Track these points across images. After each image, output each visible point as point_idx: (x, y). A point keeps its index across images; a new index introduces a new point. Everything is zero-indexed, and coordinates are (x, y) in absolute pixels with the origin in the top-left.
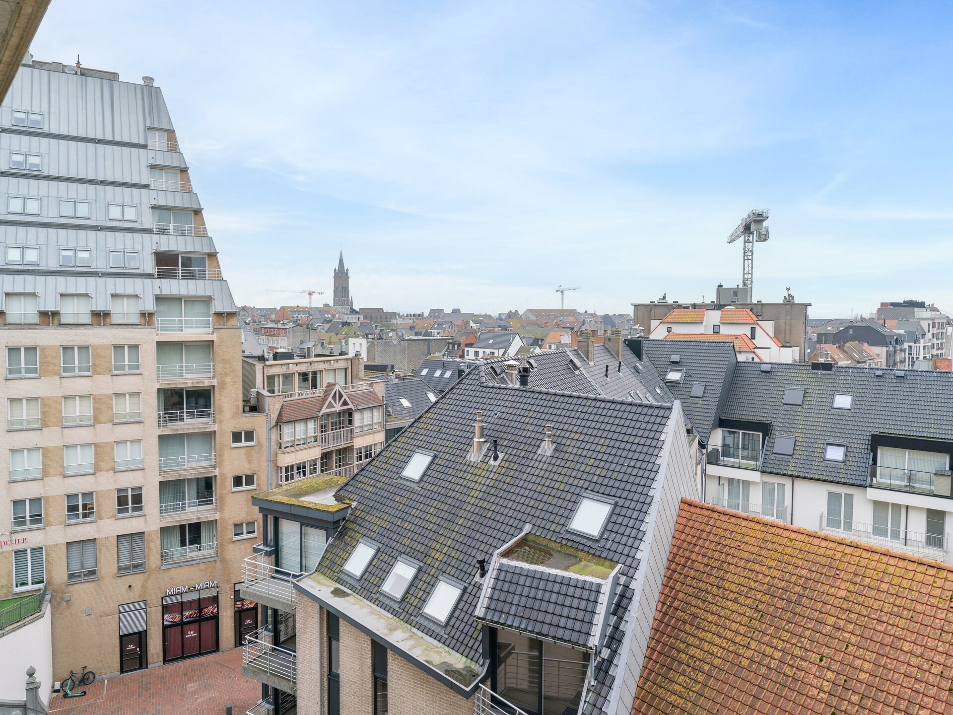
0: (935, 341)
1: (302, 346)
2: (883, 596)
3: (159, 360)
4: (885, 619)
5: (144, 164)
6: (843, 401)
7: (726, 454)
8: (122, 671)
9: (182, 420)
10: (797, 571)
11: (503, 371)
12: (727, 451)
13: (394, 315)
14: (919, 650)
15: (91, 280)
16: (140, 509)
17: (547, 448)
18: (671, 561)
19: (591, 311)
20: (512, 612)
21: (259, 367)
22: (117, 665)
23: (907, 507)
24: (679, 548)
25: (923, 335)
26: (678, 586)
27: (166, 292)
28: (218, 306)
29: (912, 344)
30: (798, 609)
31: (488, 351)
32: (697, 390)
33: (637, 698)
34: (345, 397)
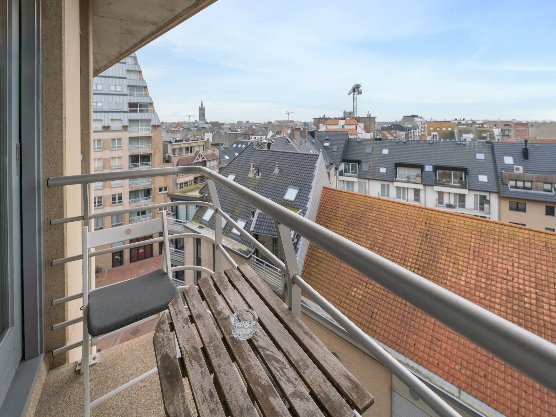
0: (422, 129)
1: (186, 137)
2: (387, 215)
3: (130, 144)
4: (387, 222)
5: (124, 69)
6: (385, 151)
7: (346, 172)
8: (113, 267)
9: (138, 167)
10: (360, 209)
11: (262, 144)
12: (346, 171)
13: (223, 124)
14: (397, 231)
15: (103, 114)
16: (121, 202)
17: (277, 171)
18: (319, 208)
19: (299, 121)
20: (263, 228)
21: (169, 145)
22: (111, 264)
23: (407, 188)
24: (322, 203)
25: (418, 127)
26: (322, 217)
27: (133, 118)
28: (153, 123)
29: (414, 130)
30: (360, 221)
31: (259, 137)
32: (335, 149)
33: (307, 255)
34: (203, 156)
